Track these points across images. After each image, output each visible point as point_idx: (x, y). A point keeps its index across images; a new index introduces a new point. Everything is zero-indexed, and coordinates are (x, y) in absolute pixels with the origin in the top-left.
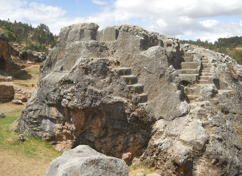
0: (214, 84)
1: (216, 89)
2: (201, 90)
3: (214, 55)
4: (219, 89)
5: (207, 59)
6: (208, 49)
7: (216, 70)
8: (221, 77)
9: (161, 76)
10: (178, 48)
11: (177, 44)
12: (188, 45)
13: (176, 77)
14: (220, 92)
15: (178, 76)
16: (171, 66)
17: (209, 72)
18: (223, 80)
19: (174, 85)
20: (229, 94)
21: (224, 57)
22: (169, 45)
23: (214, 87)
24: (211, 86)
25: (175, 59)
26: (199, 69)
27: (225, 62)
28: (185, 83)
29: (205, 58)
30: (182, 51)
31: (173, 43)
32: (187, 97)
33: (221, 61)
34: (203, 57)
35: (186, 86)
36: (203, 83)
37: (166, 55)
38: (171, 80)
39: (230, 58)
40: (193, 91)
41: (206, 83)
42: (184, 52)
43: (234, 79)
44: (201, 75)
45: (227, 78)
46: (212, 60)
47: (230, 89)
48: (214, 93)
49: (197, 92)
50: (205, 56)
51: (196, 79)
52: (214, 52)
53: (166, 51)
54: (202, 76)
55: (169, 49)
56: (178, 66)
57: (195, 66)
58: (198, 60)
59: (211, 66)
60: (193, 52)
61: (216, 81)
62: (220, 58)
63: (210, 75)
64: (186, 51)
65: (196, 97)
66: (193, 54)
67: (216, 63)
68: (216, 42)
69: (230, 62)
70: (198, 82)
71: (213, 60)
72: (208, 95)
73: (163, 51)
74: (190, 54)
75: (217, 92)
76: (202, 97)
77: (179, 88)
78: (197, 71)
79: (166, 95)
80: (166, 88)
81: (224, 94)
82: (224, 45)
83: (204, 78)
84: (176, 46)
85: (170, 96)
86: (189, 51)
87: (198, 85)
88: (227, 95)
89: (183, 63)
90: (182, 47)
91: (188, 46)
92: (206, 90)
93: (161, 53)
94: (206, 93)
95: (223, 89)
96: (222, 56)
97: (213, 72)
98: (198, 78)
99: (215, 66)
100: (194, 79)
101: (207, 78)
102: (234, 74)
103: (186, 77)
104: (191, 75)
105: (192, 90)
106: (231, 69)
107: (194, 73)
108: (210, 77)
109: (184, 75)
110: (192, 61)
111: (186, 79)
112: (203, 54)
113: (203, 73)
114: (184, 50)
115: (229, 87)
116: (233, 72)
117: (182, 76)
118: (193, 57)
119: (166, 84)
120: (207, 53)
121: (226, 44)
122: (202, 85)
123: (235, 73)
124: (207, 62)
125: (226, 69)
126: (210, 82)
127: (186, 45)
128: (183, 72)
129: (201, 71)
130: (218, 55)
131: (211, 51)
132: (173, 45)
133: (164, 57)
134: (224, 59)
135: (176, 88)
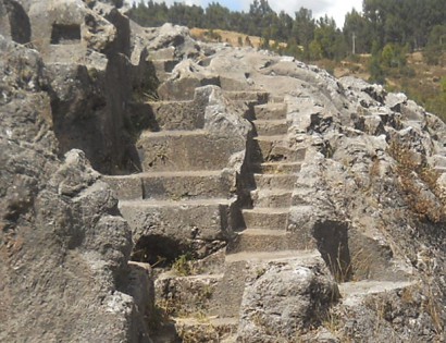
0: (317, 254)
1: (328, 279)
2: (250, 290)
3: (322, 88)
4: (347, 275)
5: (282, 114)
6: (287, 59)
7: (329, 173)
8: (355, 214)
9: (16, 214)
10: (117, 48)
11: (110, 28)
12: (178, 30)
13: (105, 219)
14: (353, 294)
15: (114, 211)
16: (73, 156)
17: (290, 183)
18: (367, 226)
19: (94, 262)
20: (397, 304)
21: (380, 99)
22: (64, 31)
23: (317, 269)
24: (300, 265)
25: (103, 116)
26: (238, 168)
27: (379, 130)
28: (160, 249)
29: (271, 106)
30: (147, 66)
31: (89, 19)
32: (171, 328)
33: (360, 125)
34: (264, 98)
35: (167, 265)
36: (259, 248)
37: (46, 88)
38: (73, 234)
39: (412, 106)
40: (204, 296)
41: (275, 244)
42: (160, 73)
43: (427, 220)
44: (247, 201)
45: (391, 214)
46: (306, 119)
47: (406, 277)
48: (319, 302)
49: (227, 301)
50: (274, 94)
51: (223, 224)
52: (321, 76)
53: (40, 65)
54: (257, 210)
55: (66, 58)
56: (116, 155)
57: (212, 153)
58: (233, 118)
59: (301, 154)
60: (207, 73)
61: (331, 237)
62: (353, 108)
63: (298, 201)
64: (169, 66)
65: (222, 330)
66: (205, 82)
67: (331, 134)
68: (352, 19)
69: (411, 125)
70: (233, 245)
71: (315, 119)
72: (285, 316)
73: (22, 64)
74: (189, 82)
75: (335, 297)
76: (252, 326)
77: (122, 279)
78: (223, 179)
79: (48, 326)
80: (44, 282)
81: (369, 305)
82: (395, 37)
83: (266, 220)
84: (102, 37)
85: (68, 328)
86: (183, 67)
87: (230, 258)
88: (389, 307)
89: (146, 135)
90: (146, 41)
91: (178, 41)
92: (277, 287)
93: (13, 76)
94: (273, 303)
95: (366, 276)
96: (367, 98)
97: (311, 182)
98: (234, 219)
99: (326, 149)
100: (211, 227)
101: (281, 221)
102: (426, 195)
103: (166, 215)
104: (194, 203)
105: (198, 288)
106: (411, 166)
107: (210, 193)
108: (297, 211)
109: (153, 203)
110: (200, 123)
111: (166, 229)
112: (263, 84)
113: (261, 193)
114: (159, 59)
115: (401, 264)
116: (419, 184)
117: (140, 212)
118: (203, 102)
119: (45, 262)
120: (285, 79)
121: (409, 32)
122: (252, 259)
123: (432, 187)
124: (282, 130)
125: (383, 168)
126: (296, 243)
127: (168, 30)
128: (148, 190)
129: (246, 180)
130: (341, 90)
131: (307, 69)
132: (85, 32)
133: (28, 99)
134: (375, 114)
135: (105, 280)
